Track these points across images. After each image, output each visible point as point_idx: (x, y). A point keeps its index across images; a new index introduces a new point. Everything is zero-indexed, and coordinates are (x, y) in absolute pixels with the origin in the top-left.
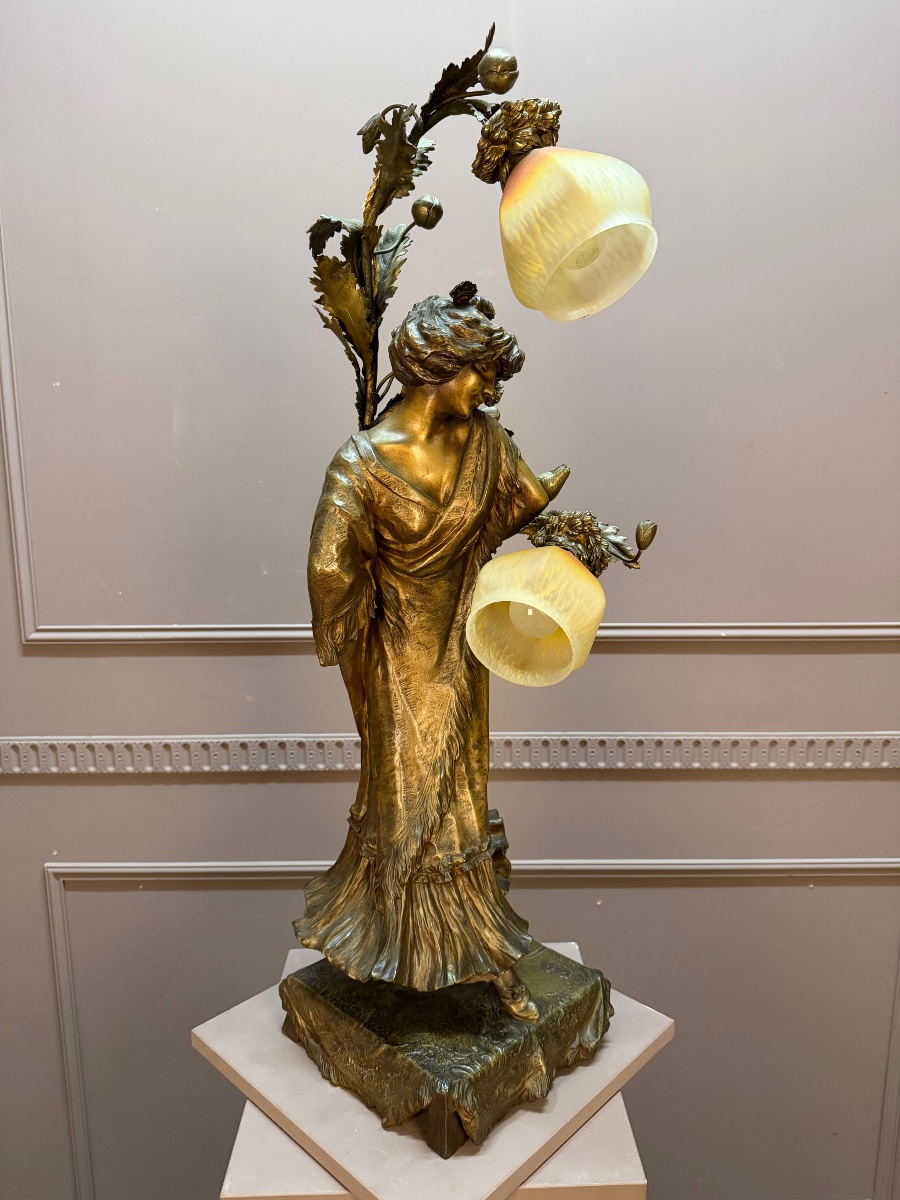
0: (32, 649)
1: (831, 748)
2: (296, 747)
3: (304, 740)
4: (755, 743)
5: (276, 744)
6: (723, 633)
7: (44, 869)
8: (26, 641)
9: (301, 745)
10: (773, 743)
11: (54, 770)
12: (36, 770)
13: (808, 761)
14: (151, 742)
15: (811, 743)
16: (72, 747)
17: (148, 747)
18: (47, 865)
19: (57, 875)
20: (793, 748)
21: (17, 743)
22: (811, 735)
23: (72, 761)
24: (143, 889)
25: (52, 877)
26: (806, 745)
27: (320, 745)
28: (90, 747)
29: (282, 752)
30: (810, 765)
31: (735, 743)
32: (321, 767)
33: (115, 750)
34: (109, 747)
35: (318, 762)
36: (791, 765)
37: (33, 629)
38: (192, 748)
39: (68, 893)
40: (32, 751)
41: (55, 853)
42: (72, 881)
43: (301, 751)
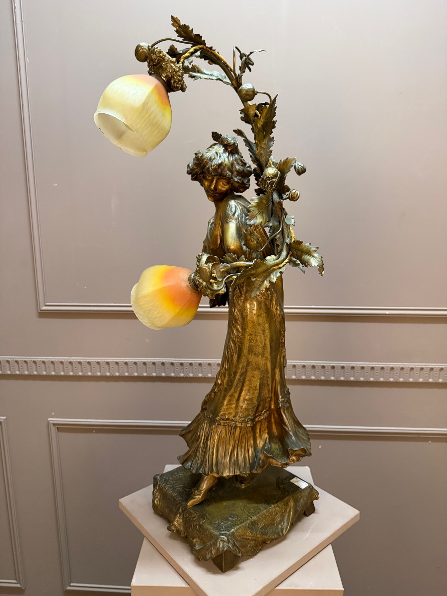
0: (43, 314)
1: (442, 372)
2: (170, 365)
3: (174, 362)
4: (402, 369)
5: (160, 364)
6: (387, 312)
7: (48, 421)
8: (41, 310)
9: (172, 364)
10: (412, 369)
11: (53, 373)
12: (44, 373)
13: (429, 378)
14: (100, 361)
15: (432, 369)
16: (62, 362)
18: (49, 419)
19: (54, 425)
20: (422, 372)
21: (36, 360)
22: (431, 365)
23: (62, 369)
24: (96, 432)
25: (52, 426)
26: (429, 370)
27: (182, 364)
28: (71, 363)
29: (163, 367)
30: (431, 380)
31: (392, 369)
32: (182, 375)
34: (80, 363)
35: (181, 373)
36: (421, 380)
37: (44, 305)
38: (120, 364)
39: (59, 433)
40: (43, 364)
41: (53, 414)
42: (61, 428)
43: (172, 367)
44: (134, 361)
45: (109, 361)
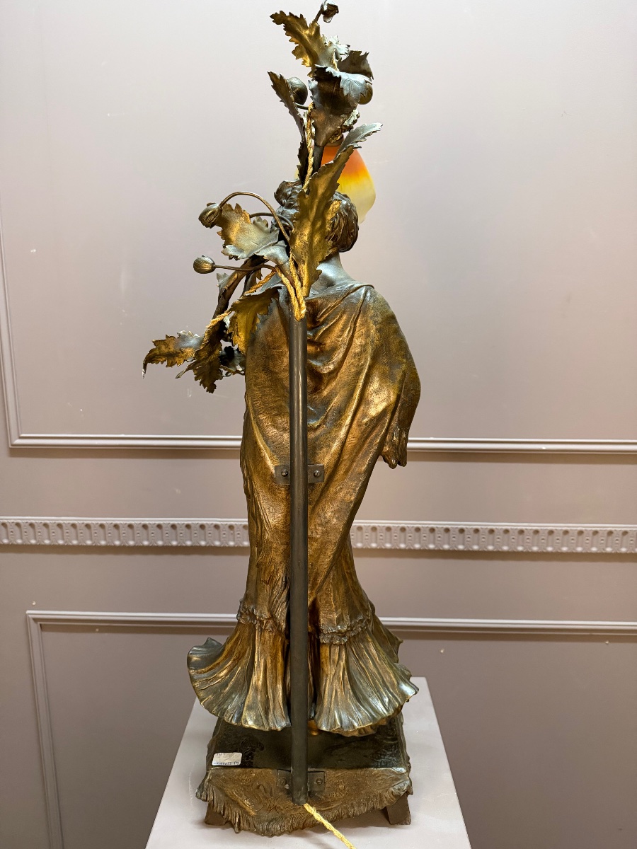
0: (17, 451)
1: (625, 537)
2: (213, 528)
3: (219, 523)
4: (566, 532)
5: (198, 526)
6: (544, 447)
7: (26, 615)
8: (12, 445)
9: (217, 527)
10: (581, 533)
11: (33, 542)
12: (19, 541)
13: (607, 547)
14: (104, 522)
15: (610, 533)
16: (46, 525)
17: (102, 526)
18: (28, 612)
19: (36, 620)
20: (596, 537)
21: (6, 521)
22: (610, 527)
23: (46, 535)
24: (99, 632)
25: (32, 622)
26: (606, 535)
27: (231, 527)
28: (60, 526)
29: (202, 531)
30: (609, 550)
31: (551, 532)
32: (232, 544)
33: (78, 528)
34: (74, 526)
35: (229, 540)
36: (594, 549)
37: (17, 437)
38: (135, 528)
39: (43, 633)
40: (16, 528)
41: (34, 604)
42: (46, 625)
43: (216, 531)
44: (157, 523)
45: (118, 522)
